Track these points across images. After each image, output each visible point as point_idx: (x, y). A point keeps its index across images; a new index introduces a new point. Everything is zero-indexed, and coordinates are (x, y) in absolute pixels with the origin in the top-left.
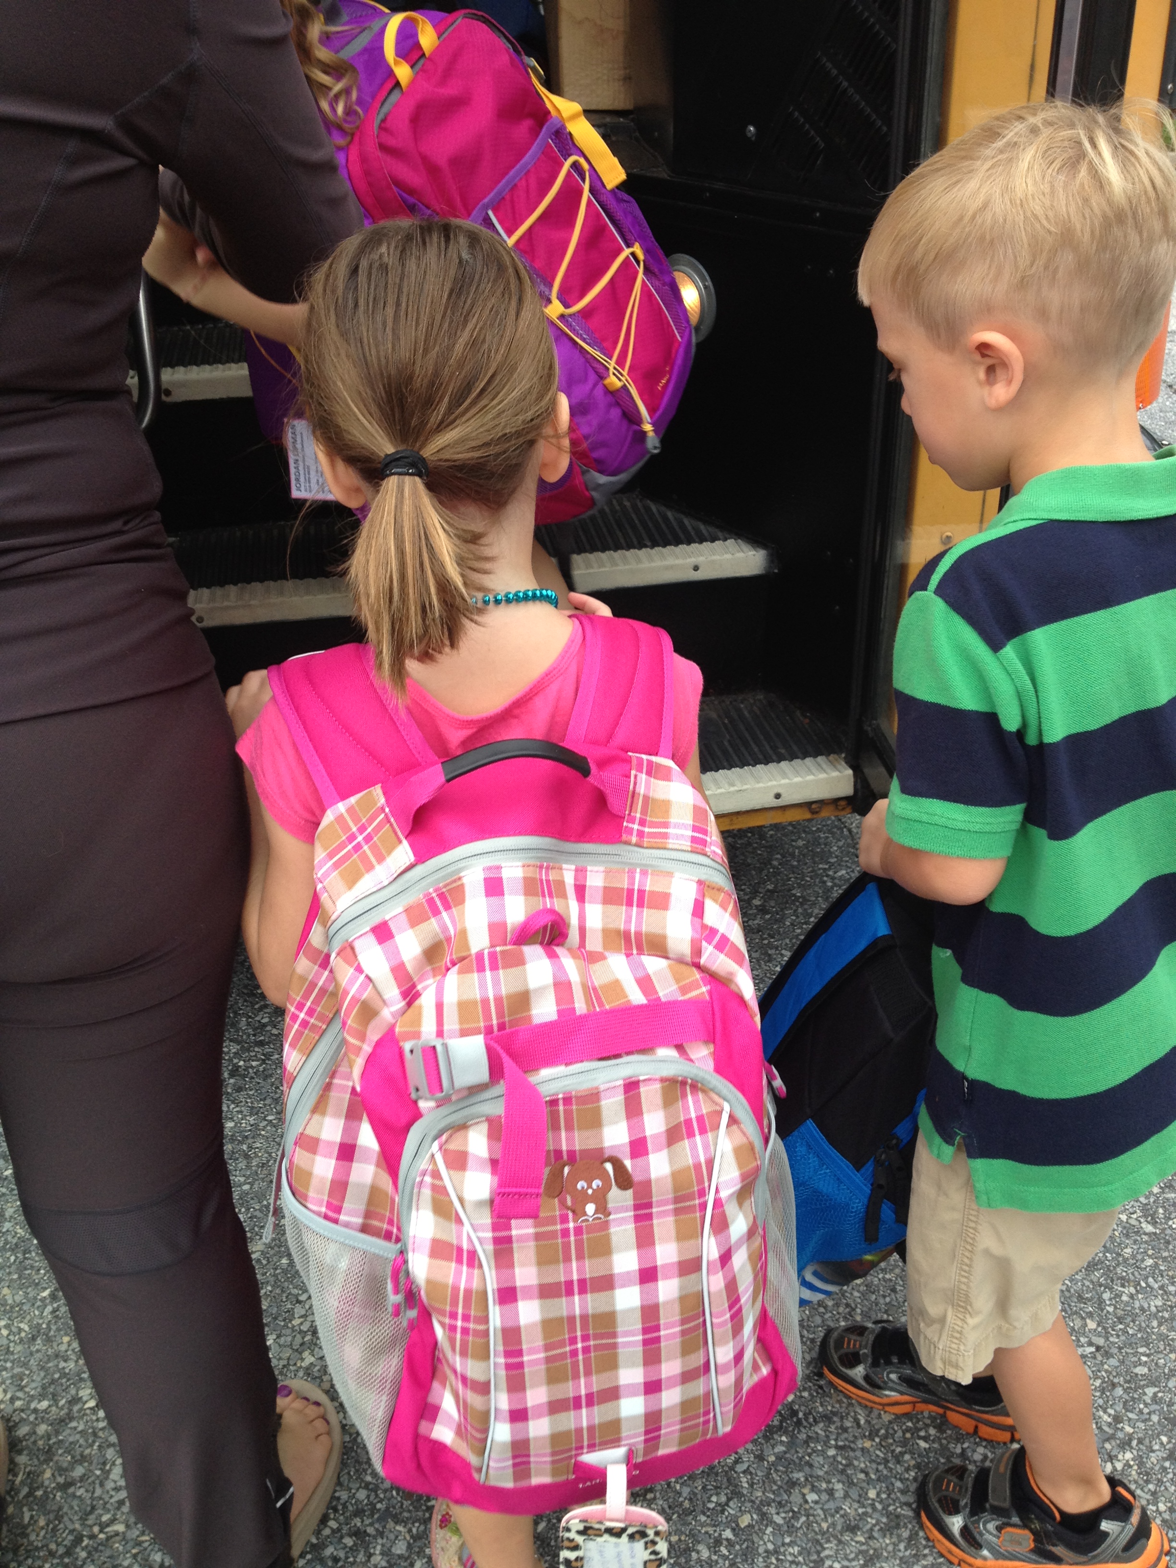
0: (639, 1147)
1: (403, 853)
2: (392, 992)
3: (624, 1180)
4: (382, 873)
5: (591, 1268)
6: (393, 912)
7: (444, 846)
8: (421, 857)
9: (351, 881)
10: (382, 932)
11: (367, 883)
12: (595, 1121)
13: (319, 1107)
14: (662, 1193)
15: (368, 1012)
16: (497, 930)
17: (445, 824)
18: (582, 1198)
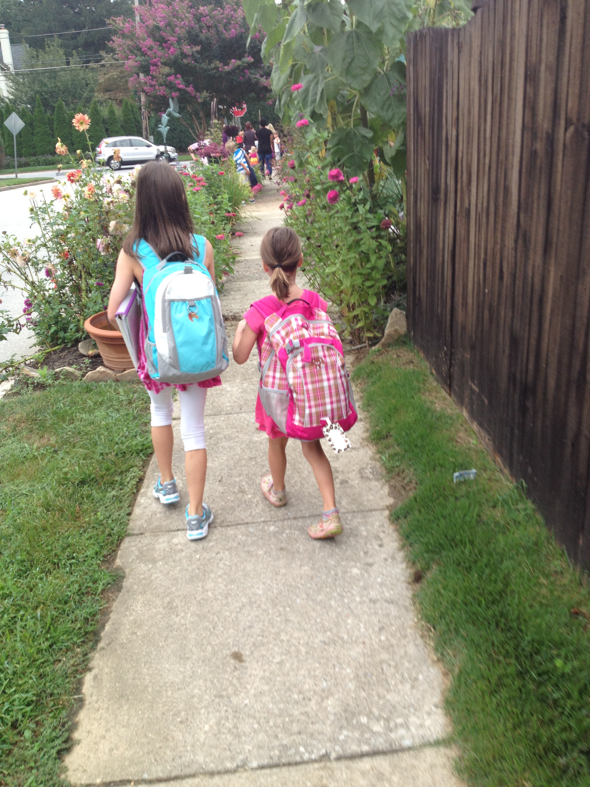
0: (325, 356)
1: (280, 320)
2: (281, 341)
3: (323, 362)
4: (277, 324)
5: (319, 378)
6: (280, 328)
7: (286, 316)
8: (283, 319)
9: (272, 326)
10: (278, 332)
11: (275, 326)
12: (317, 351)
13: (269, 370)
14: (329, 364)
15: (278, 345)
16: (298, 325)
17: (286, 314)
18: (316, 366)
